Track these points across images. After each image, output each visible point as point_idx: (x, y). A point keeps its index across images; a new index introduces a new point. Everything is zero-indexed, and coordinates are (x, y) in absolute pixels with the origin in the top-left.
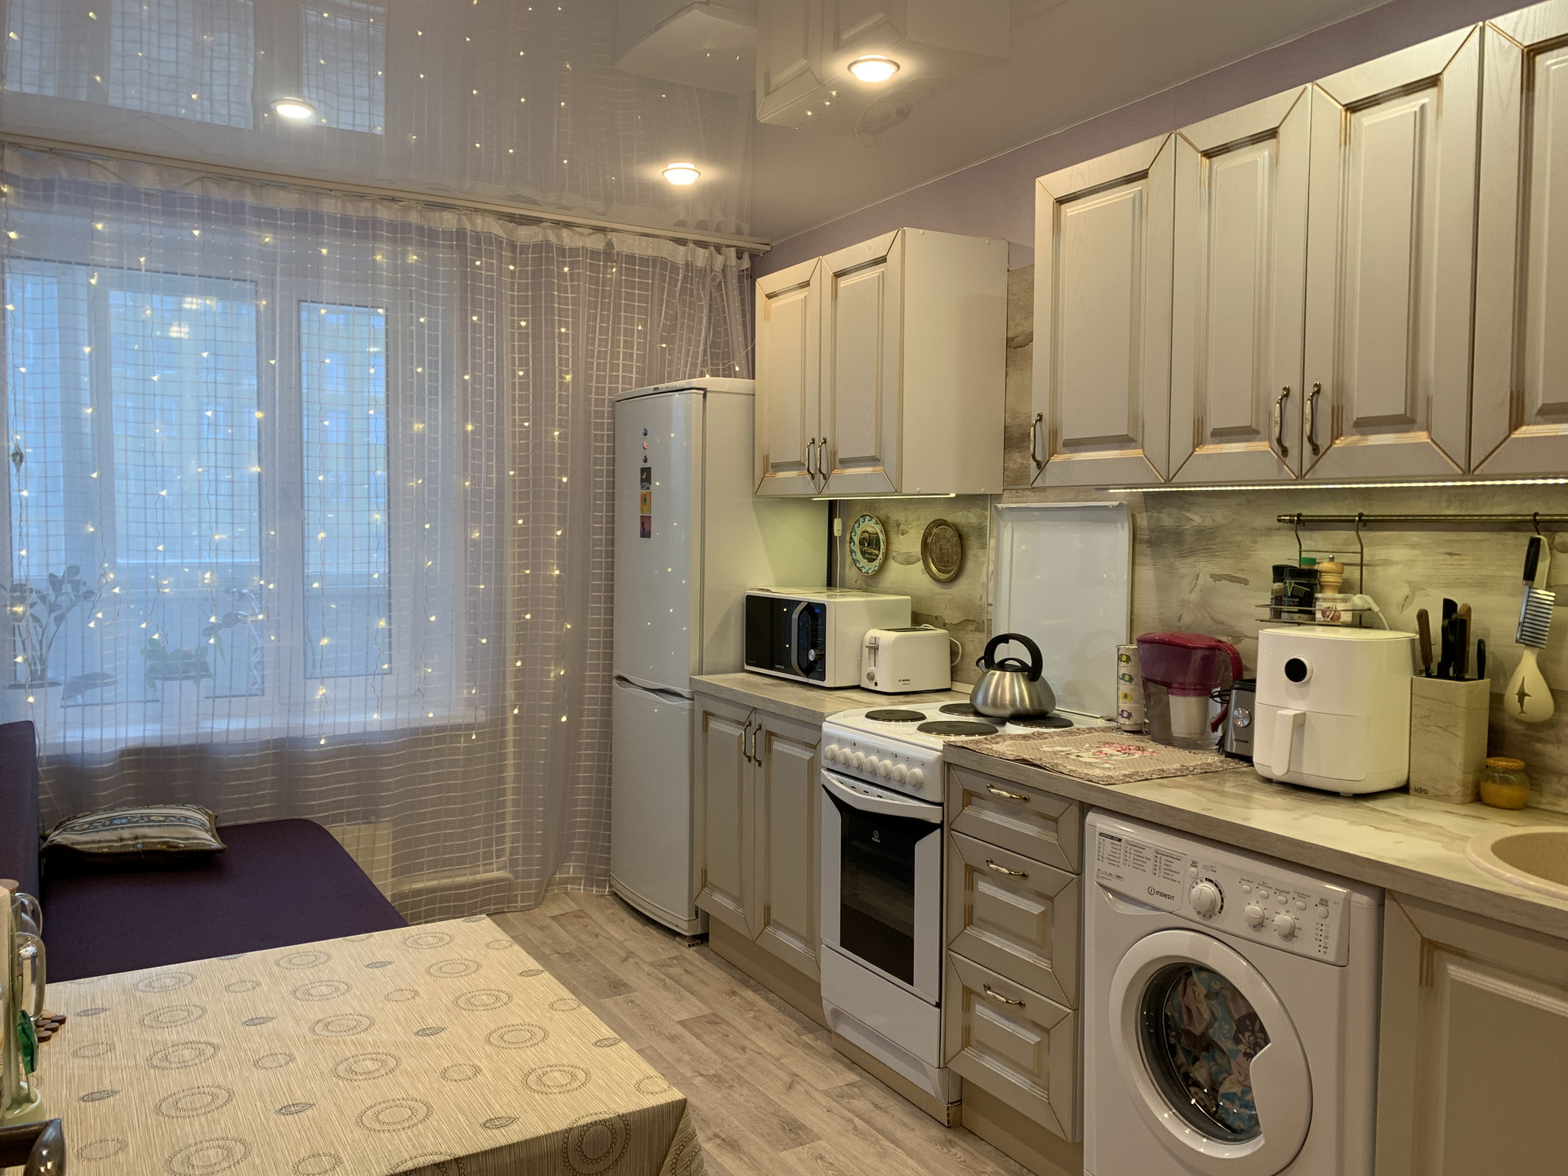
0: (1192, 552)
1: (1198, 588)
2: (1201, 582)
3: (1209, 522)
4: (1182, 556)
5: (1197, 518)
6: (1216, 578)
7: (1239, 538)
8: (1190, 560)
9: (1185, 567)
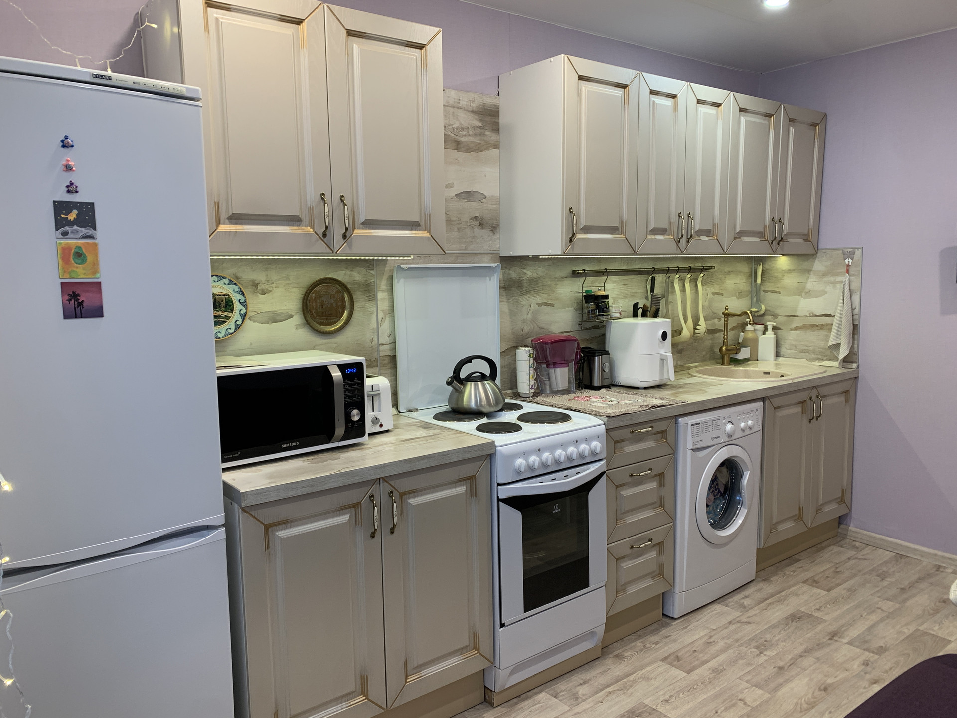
0: (528, 292)
1: (531, 312)
2: (532, 308)
3: (535, 275)
4: (522, 294)
5: (529, 272)
6: (540, 305)
7: (549, 283)
8: (527, 296)
9: (524, 301)
